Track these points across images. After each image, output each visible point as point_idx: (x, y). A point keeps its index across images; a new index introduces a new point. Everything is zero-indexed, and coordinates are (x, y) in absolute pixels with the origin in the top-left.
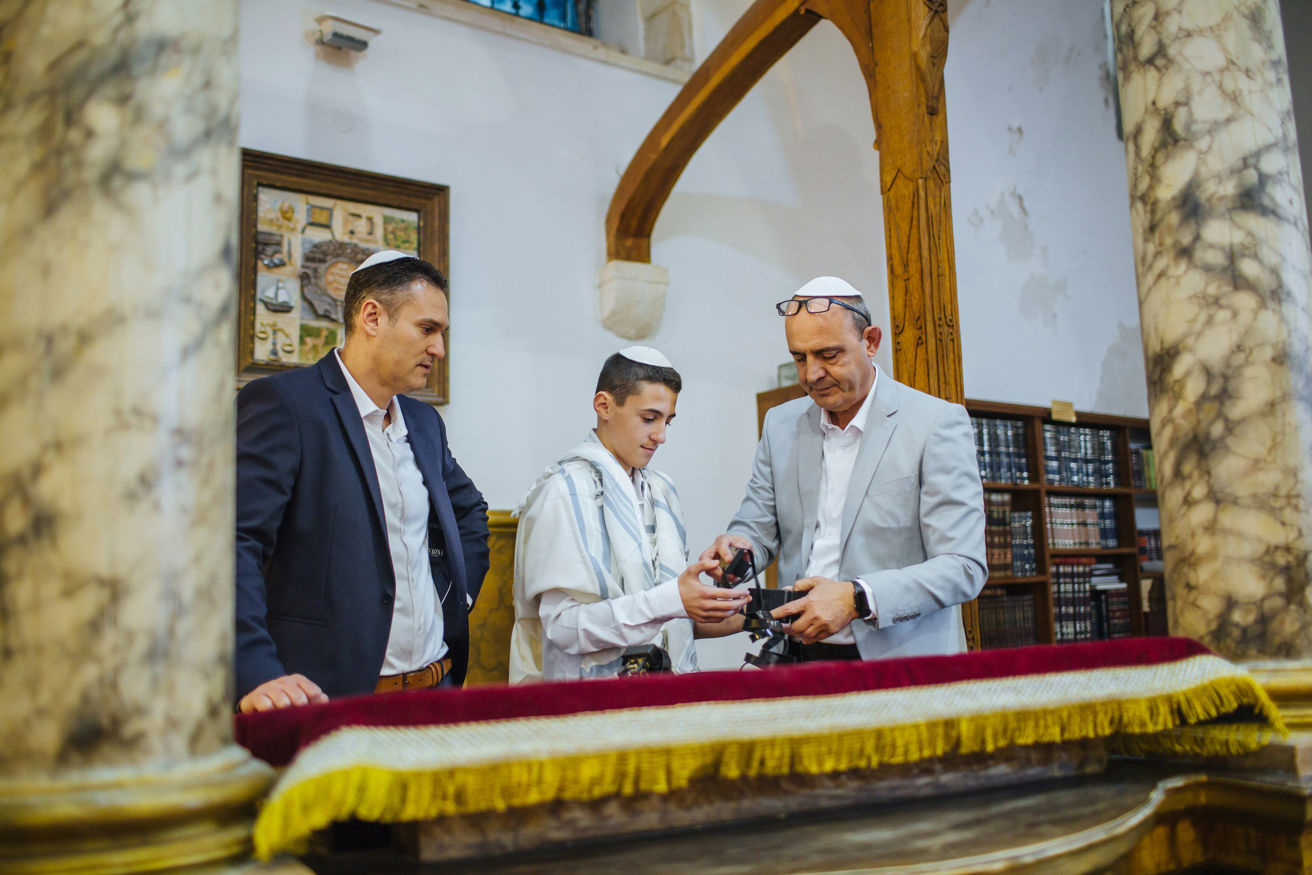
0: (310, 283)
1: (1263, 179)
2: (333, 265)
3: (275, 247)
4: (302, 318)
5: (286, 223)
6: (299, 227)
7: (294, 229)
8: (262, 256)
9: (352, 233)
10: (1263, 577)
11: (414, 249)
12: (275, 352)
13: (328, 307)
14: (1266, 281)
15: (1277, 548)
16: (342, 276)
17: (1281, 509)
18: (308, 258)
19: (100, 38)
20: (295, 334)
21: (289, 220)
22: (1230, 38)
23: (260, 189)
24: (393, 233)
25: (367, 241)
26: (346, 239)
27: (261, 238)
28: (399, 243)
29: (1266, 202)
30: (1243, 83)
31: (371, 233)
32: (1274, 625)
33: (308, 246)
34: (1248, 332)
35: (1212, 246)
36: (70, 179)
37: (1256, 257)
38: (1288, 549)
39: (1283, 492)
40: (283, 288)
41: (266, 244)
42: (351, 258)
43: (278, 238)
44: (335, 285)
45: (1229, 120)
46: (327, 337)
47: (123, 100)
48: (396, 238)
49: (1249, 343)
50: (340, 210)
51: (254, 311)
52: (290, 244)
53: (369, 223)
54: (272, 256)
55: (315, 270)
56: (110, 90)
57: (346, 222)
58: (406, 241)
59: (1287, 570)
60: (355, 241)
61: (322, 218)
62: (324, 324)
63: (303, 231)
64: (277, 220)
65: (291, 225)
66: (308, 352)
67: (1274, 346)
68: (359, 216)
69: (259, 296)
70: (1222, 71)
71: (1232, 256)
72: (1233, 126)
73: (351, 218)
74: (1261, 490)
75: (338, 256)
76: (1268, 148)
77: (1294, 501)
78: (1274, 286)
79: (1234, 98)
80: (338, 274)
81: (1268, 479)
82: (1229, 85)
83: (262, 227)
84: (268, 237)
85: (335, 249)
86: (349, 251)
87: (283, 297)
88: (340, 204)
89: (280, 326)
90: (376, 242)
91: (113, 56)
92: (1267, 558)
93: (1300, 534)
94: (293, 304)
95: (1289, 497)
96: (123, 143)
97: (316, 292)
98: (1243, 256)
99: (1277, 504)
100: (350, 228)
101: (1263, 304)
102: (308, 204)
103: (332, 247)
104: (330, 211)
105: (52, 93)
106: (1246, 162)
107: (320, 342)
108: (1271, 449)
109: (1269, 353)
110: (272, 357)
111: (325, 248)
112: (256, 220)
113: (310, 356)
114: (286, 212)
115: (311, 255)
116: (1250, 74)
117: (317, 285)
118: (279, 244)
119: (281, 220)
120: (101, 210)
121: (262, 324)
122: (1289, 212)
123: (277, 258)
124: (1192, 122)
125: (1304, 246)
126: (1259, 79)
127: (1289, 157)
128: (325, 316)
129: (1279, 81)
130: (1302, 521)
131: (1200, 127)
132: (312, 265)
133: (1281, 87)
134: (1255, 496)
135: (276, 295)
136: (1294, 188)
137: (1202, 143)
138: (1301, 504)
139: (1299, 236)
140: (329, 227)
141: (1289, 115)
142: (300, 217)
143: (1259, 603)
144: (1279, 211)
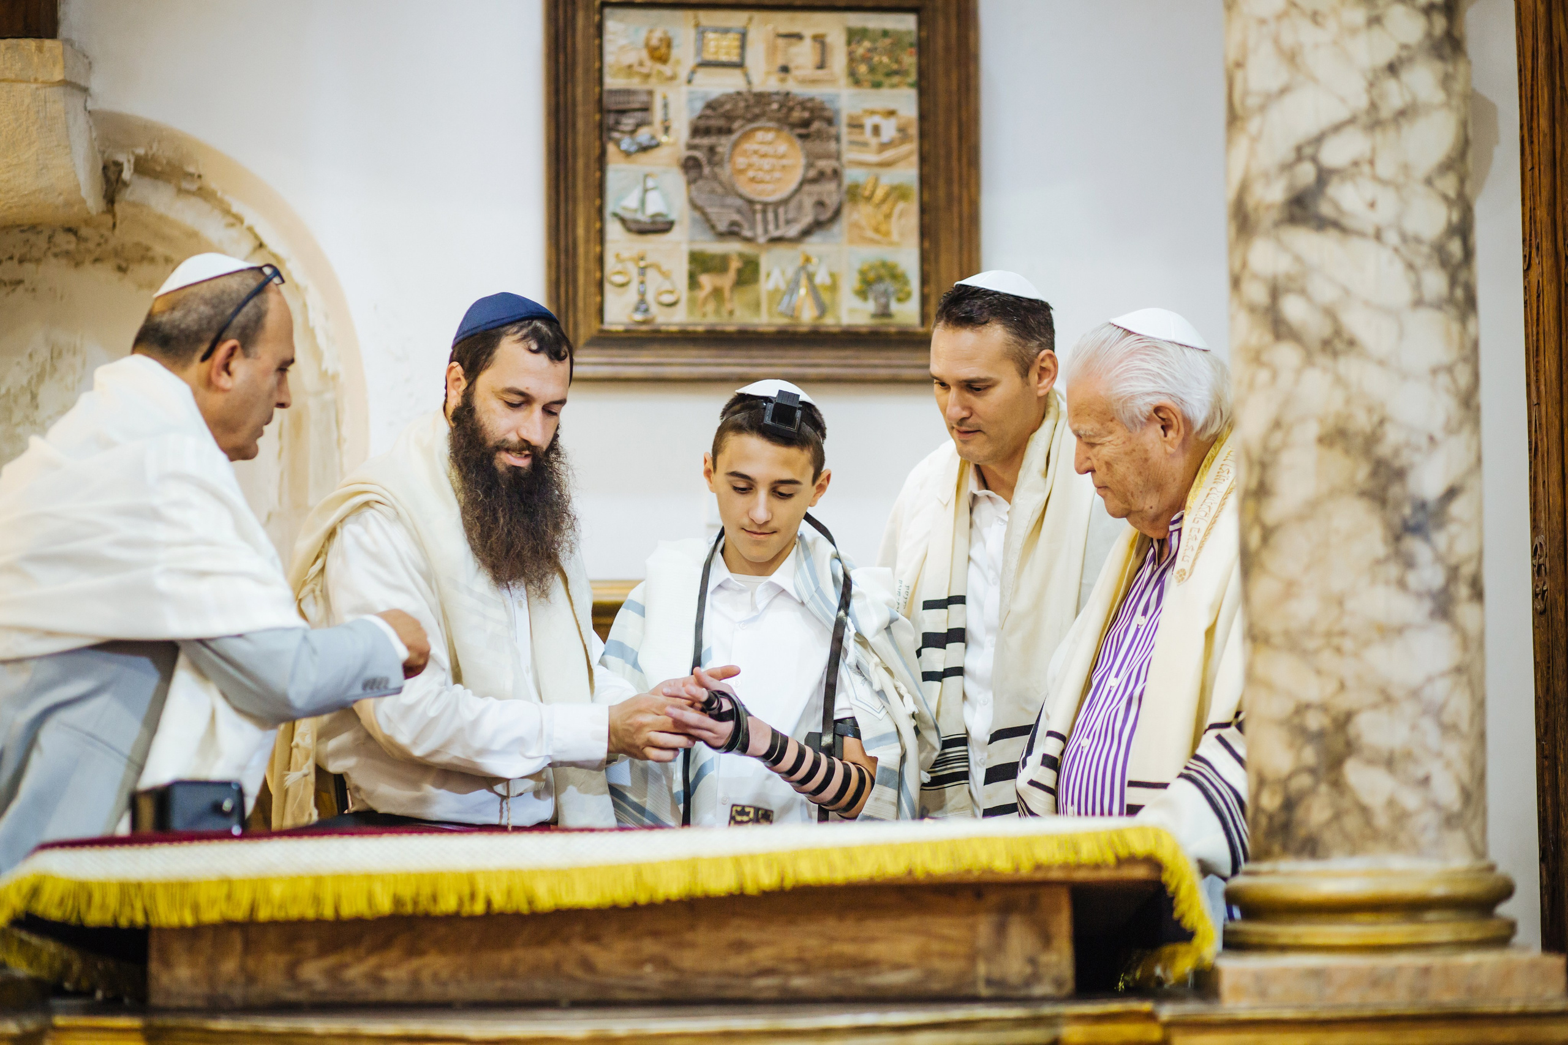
0: (700, 176)
1: (1324, 176)
2: (747, 135)
3: (639, 115)
4: (692, 241)
5: (659, 67)
6: (683, 73)
7: (673, 78)
8: (616, 135)
9: (784, 70)
10: (1291, 745)
11: (911, 85)
12: (642, 305)
13: (736, 217)
14: (1315, 326)
15: (1308, 706)
16: (764, 156)
17: (1316, 652)
18: (697, 131)
20: (681, 269)
21: (663, 60)
23: (607, 11)
24: (866, 59)
25: (814, 82)
26: (771, 84)
27: (610, 102)
28: (879, 77)
29: (1325, 209)
30: (1306, 34)
31: (821, 66)
32: (1299, 813)
33: (699, 106)
34: (1287, 402)
35: (1255, 276)
37: (1303, 292)
38: (1324, 708)
39: (1322, 627)
40: (653, 189)
41: (623, 112)
42: (779, 120)
43: (644, 98)
44: (751, 173)
45: (1284, 91)
46: (739, 272)
48: (872, 70)
49: (1289, 416)
51: (601, 233)
52: (666, 106)
53: (818, 46)
54: (633, 132)
55: (712, 150)
57: (772, 51)
58: (890, 74)
59: (1320, 736)
60: (792, 86)
61: (722, 47)
62: (733, 247)
63: (689, 81)
64: (641, 64)
65: (667, 70)
66: (705, 301)
67: (1321, 421)
68: (799, 37)
69: (611, 207)
70: (1280, 17)
71: (1275, 291)
72: (1288, 101)
73: (781, 42)
74: (1295, 625)
75: (755, 118)
76: (1335, 129)
77: (1336, 641)
78: (1327, 331)
79: (1292, 57)
80: (755, 152)
82: (1287, 38)
83: (611, 82)
84: (621, 99)
85: (747, 107)
86: (775, 106)
87: (655, 205)
88: (758, 16)
89: (649, 260)
90: (832, 81)
92: (1296, 721)
94: (672, 216)
95: (1329, 634)
97: (713, 191)
98: (1288, 290)
99: (1311, 644)
100: (780, 61)
101: (1309, 360)
102: (697, 25)
103: (742, 104)
104: (743, 36)
106: (1299, 154)
107: (726, 281)
109: (1312, 430)
110: (639, 317)
111: (728, 107)
112: (601, 70)
113: (710, 307)
114: (656, 49)
115: (703, 123)
116: (1320, 19)
117: (715, 177)
118: (646, 109)
119: (648, 63)
121: (617, 256)
122: (1367, 220)
123: (643, 135)
124: (1246, 93)
125: (1398, 267)
126: (1332, 25)
127: (1379, 135)
128: (732, 233)
129: (1375, 21)
130: (1347, 668)
131: (1253, 101)
132: (706, 141)
133: (1376, 30)
134: (1287, 633)
135: (643, 203)
136: (1383, 182)
137: (1253, 125)
138: (1348, 644)
139: (1386, 254)
140: (740, 65)
141: (1392, 69)
142: (684, 53)
143: (1285, 782)
144: (1346, 222)
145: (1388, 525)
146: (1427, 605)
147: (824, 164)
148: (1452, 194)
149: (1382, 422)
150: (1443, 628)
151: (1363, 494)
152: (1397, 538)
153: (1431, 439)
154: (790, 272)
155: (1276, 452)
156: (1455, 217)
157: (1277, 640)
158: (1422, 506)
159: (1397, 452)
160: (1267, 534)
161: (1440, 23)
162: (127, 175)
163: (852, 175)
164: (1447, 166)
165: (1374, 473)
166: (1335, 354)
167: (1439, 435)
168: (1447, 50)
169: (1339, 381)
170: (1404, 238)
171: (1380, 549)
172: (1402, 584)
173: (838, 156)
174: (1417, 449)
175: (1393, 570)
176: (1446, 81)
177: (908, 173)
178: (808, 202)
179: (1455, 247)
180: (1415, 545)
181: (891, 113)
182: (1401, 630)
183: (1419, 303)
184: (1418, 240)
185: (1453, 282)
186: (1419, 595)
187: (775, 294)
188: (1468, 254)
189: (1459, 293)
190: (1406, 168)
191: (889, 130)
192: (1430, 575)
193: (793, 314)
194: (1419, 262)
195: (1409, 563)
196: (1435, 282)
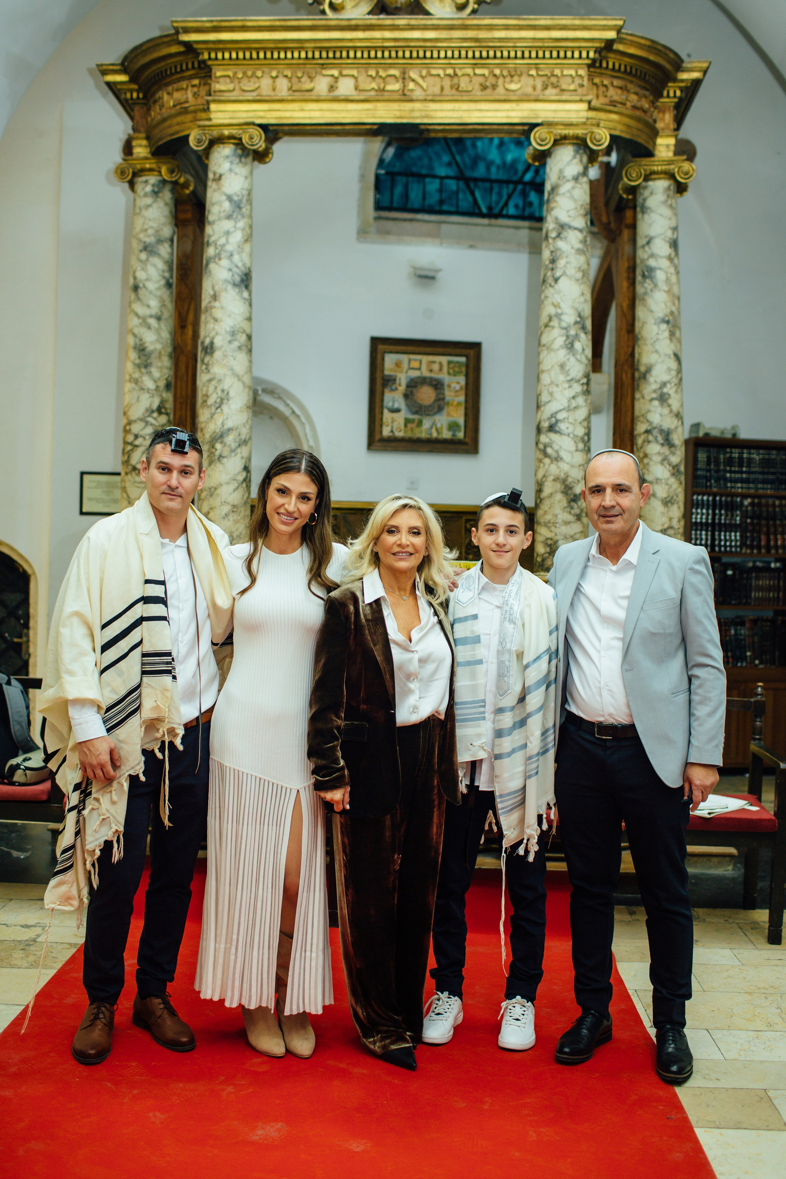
0: (408, 398)
1: (557, 421)
2: (421, 388)
3: (393, 381)
4: (406, 415)
5: (399, 369)
6: (405, 371)
7: (402, 372)
8: (387, 386)
9: (431, 371)
11: (464, 376)
12: (392, 431)
13: (417, 409)
14: (554, 454)
15: (548, 539)
16: (425, 393)
18: (408, 386)
19: (218, 431)
20: (402, 422)
21: (400, 367)
22: (553, 373)
23: (384, 354)
24: (453, 368)
25: (439, 374)
26: (427, 374)
27: (386, 378)
28: (456, 374)
29: (557, 429)
31: (441, 369)
32: (545, 562)
33: (408, 380)
34: (547, 471)
35: (541, 443)
36: (213, 459)
37: (551, 447)
38: (551, 539)
39: (552, 521)
40: (396, 401)
41: (389, 381)
42: (429, 384)
43: (394, 377)
44: (422, 398)
45: (549, 402)
46: (418, 423)
47: (221, 443)
48: (454, 371)
49: (547, 475)
50: (425, 359)
51: (382, 411)
52: (400, 379)
53: (440, 364)
54: (391, 386)
55: (412, 392)
56: (219, 441)
57: (428, 365)
58: (459, 372)
59: (550, 546)
60: (433, 375)
61: (415, 364)
62: (416, 417)
63: (407, 372)
64: (394, 368)
65: (401, 370)
66: (408, 431)
67: (554, 476)
68: (435, 362)
69: (385, 405)
70: (550, 385)
71: (545, 446)
72: (550, 404)
73: (430, 363)
74: (546, 521)
75: (423, 383)
76: (560, 411)
78: (556, 456)
79: (551, 394)
80: (423, 392)
81: (548, 517)
82: (551, 390)
83: (387, 373)
84: (389, 377)
85: (421, 380)
86: (428, 380)
87: (396, 405)
88: (426, 357)
89: (394, 419)
90: (444, 374)
91: (220, 434)
92: (545, 542)
93: (556, 535)
94: (401, 408)
95: (553, 523)
96: (222, 451)
97: (411, 402)
98: (548, 446)
99: (550, 525)
100: (430, 368)
101: (552, 462)
102: (409, 358)
103: (419, 380)
104: (421, 362)
105: (210, 442)
106: (552, 416)
107: (414, 425)
108: (550, 508)
109: (552, 478)
110: (391, 434)
111: (416, 380)
112: (384, 369)
113: (410, 432)
114: (398, 364)
115: (410, 384)
117: (412, 398)
118: (395, 380)
119: (396, 368)
120: (218, 464)
121: (386, 418)
122: (566, 431)
123: (394, 387)
124: (541, 402)
125: (572, 443)
126: (560, 387)
127: (570, 413)
128: (416, 413)
129: (570, 387)
130: (557, 531)
131: (542, 403)
132: (410, 389)
133: (570, 389)
134: (544, 522)
135: (393, 404)
136: (571, 423)
137: (542, 409)
138: (557, 525)
139: (570, 439)
140: (419, 369)
141: (574, 398)
142: (405, 366)
143: (543, 555)
144: (562, 432)
145: (568, 500)
146: (576, 518)
147: (441, 396)
148: (586, 426)
149: (567, 476)
150: (579, 523)
151: (562, 492)
152: (570, 502)
153: (578, 481)
154: (431, 423)
155: (544, 482)
156: (586, 431)
157: (542, 524)
158: (575, 495)
159: (570, 483)
160: (541, 500)
161: (585, 387)
162: (260, 392)
163: (448, 398)
164: (585, 420)
165: (565, 488)
166: (558, 461)
167: (580, 480)
168: (586, 393)
169: (558, 467)
170: (574, 436)
171: (565, 505)
172: (570, 513)
173: (443, 394)
174: (575, 483)
175: (568, 509)
176: (586, 400)
177: (462, 398)
178: (436, 406)
179: (586, 438)
180: (573, 504)
181: (458, 383)
182: (569, 523)
183: (577, 450)
184: (577, 436)
185: (585, 446)
186: (574, 515)
187: (426, 429)
188: (589, 439)
189: (586, 448)
190: (575, 420)
191: (458, 387)
192: (577, 511)
193: (431, 434)
194: (577, 441)
195: (572, 508)
196: (581, 446)
